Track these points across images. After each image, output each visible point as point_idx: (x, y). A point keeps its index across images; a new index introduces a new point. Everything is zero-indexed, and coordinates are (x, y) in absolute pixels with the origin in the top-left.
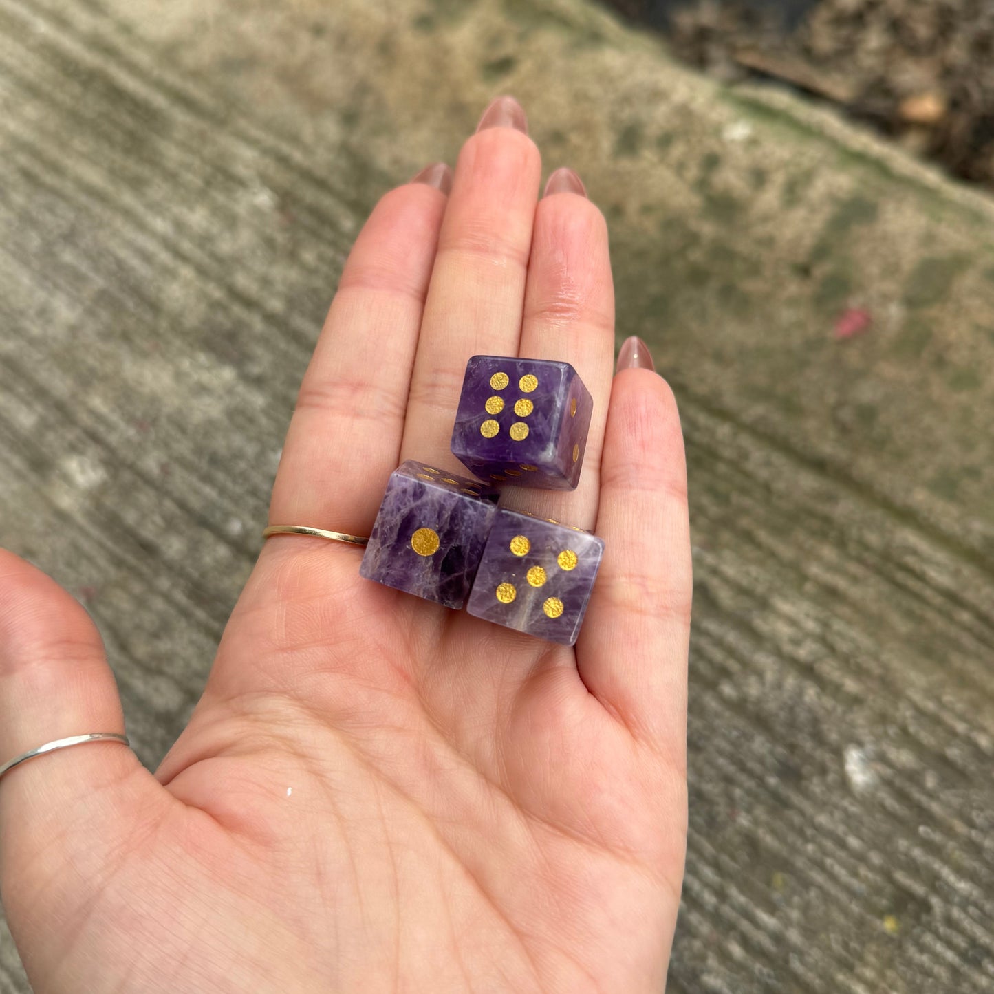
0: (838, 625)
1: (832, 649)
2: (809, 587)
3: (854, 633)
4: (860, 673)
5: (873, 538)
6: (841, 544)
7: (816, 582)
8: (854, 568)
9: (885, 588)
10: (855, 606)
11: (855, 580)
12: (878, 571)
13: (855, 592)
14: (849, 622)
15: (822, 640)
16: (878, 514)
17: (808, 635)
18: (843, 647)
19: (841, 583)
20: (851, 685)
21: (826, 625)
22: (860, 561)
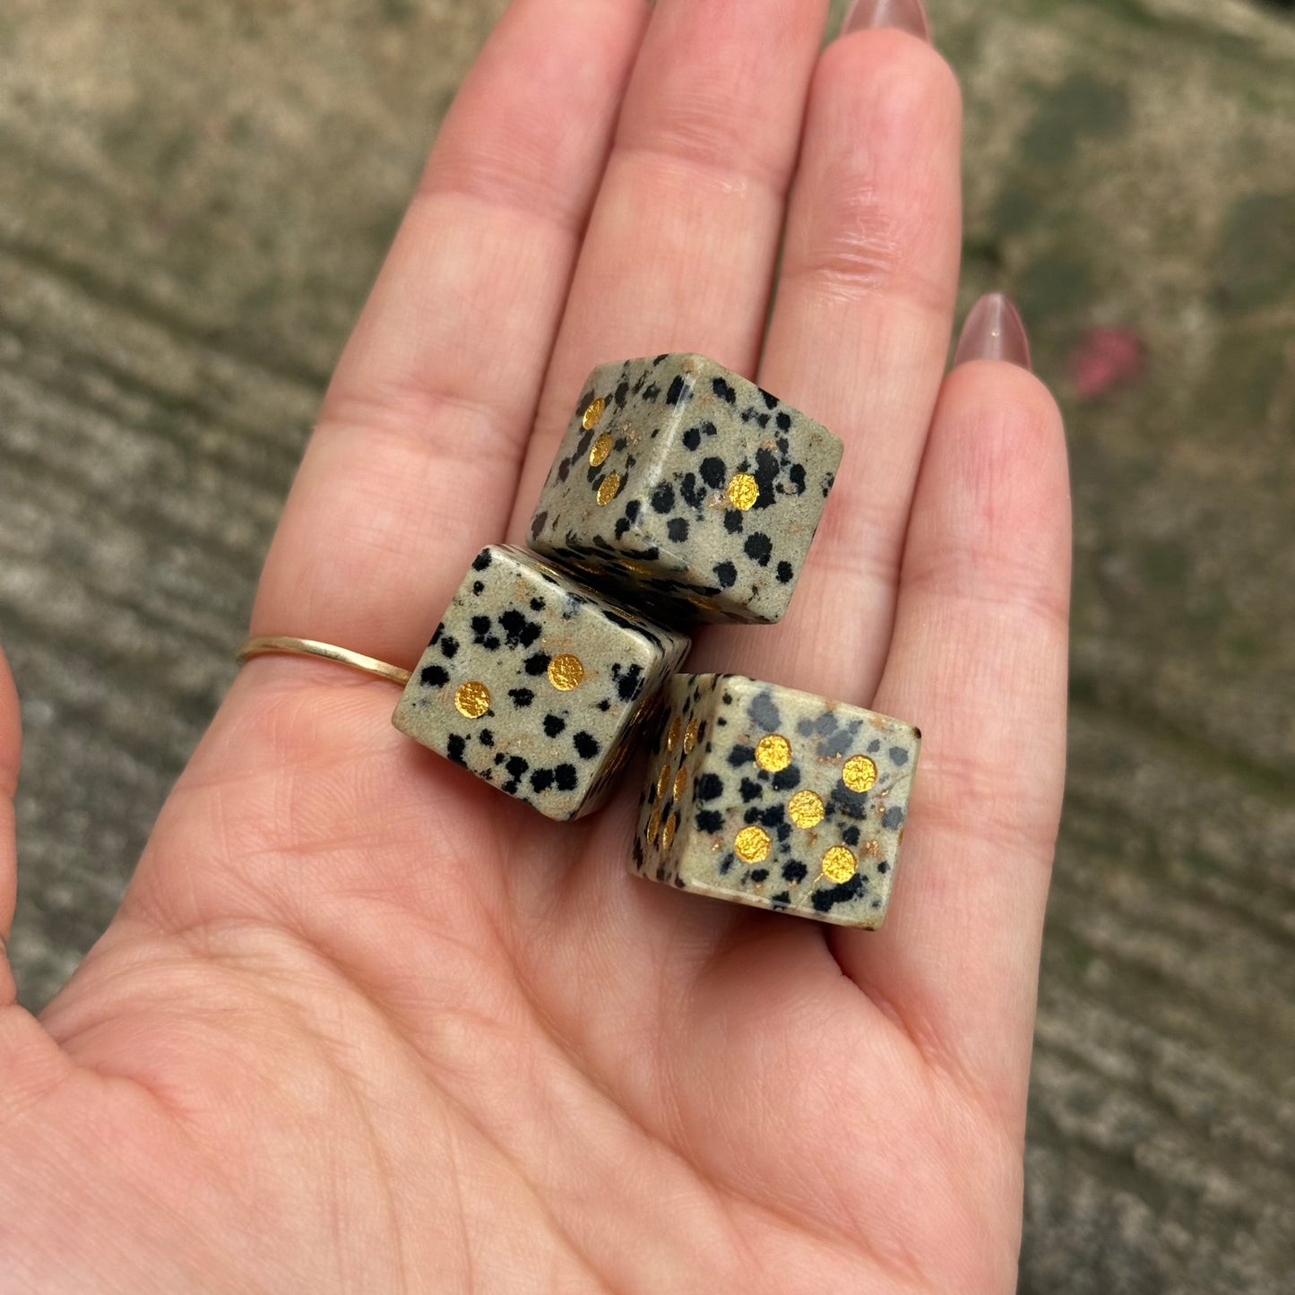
0: (1171, 1052)
1: (1166, 1108)
2: (1097, 972)
3: (1211, 1066)
4: (1235, 1155)
5: (1218, 843)
6: (1152, 864)
7: (1112, 957)
8: (1187, 915)
9: (1267, 952)
10: (1203, 1003)
11: (1194, 943)
12: (1243, 915)
13: (1198, 971)
14: (1197, 1043)
15: (1143, 1091)
16: (1225, 784)
17: (1110, 1082)
18: (1189, 1100)
19: (1167, 955)
20: (1219, 1187)
21: (1141, 1054)
22: (1201, 898)
